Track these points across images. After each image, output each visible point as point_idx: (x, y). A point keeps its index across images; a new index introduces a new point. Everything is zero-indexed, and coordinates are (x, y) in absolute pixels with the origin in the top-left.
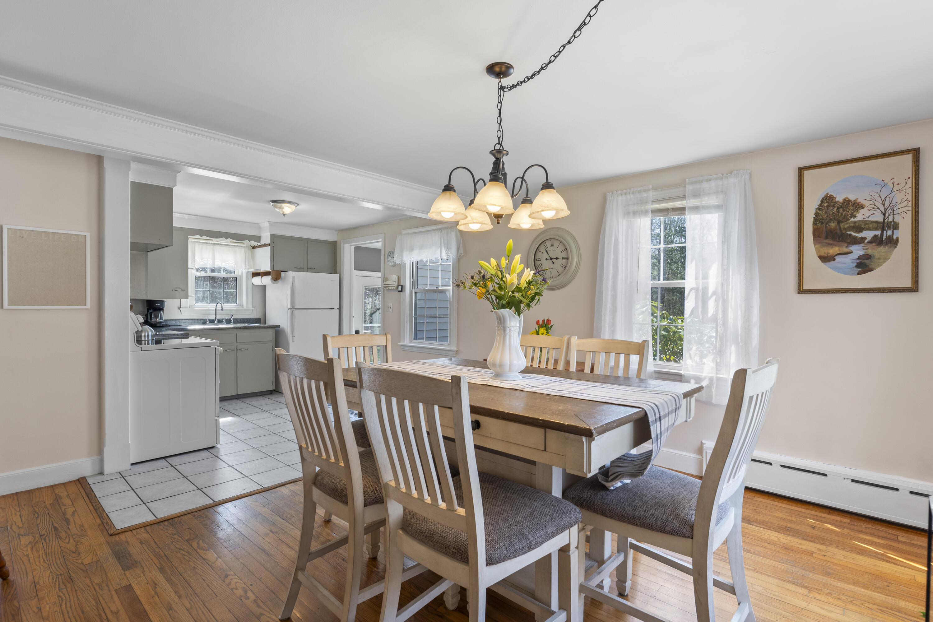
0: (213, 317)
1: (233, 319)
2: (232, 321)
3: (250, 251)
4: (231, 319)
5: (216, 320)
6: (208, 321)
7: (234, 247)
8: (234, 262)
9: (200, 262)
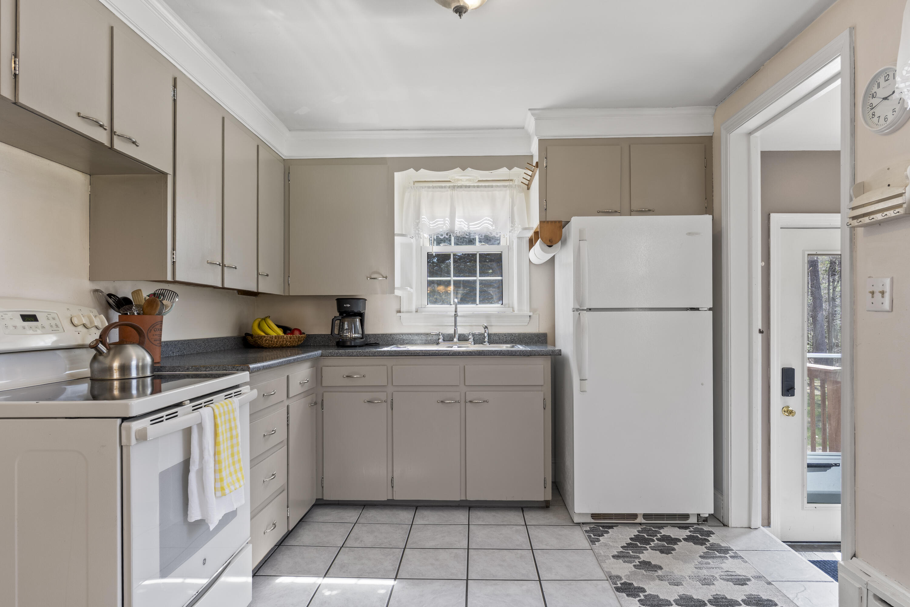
0: (451, 331)
1: (488, 334)
2: (486, 339)
3: (522, 195)
4: (485, 333)
5: (457, 336)
6: (441, 337)
7: (490, 189)
8: (492, 220)
9: (430, 225)
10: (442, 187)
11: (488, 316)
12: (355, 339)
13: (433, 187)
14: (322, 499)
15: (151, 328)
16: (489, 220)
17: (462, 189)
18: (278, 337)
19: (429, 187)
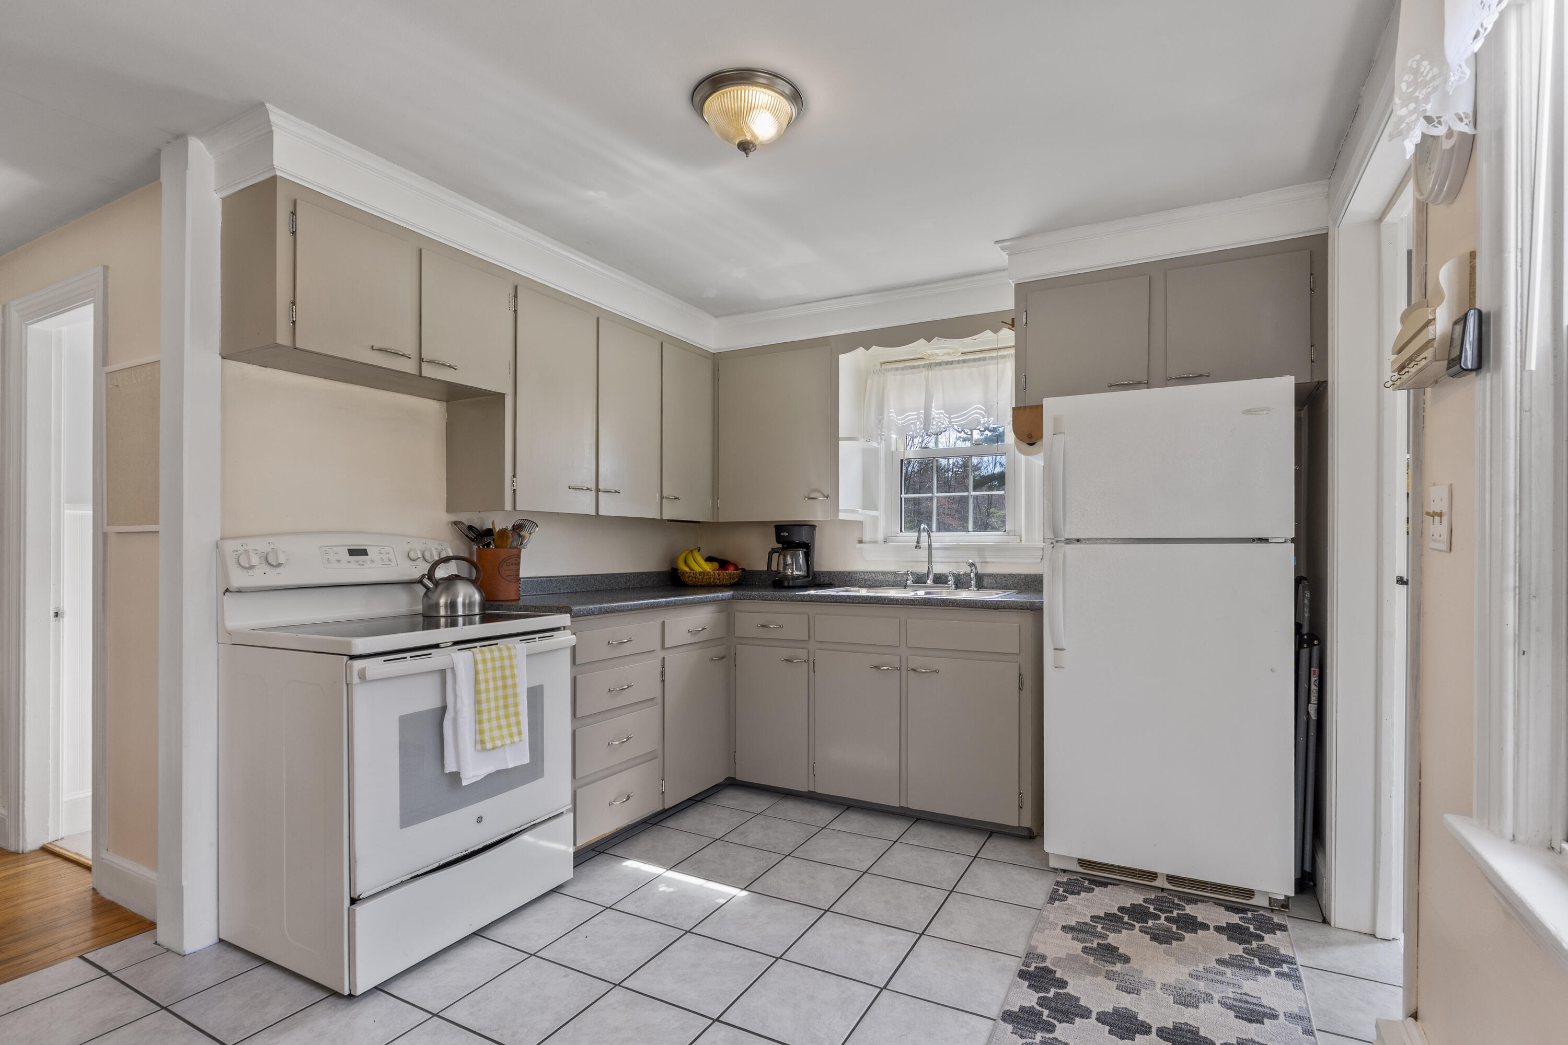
0: (924, 569)
4: (972, 574)
5: (931, 576)
6: (910, 577)
7: (982, 363)
8: (984, 408)
9: (898, 422)
10: (913, 367)
11: (980, 549)
12: (798, 577)
13: (903, 369)
14: (734, 779)
15: (502, 563)
16: (980, 409)
17: (941, 367)
18: (703, 573)
19: (897, 369)
